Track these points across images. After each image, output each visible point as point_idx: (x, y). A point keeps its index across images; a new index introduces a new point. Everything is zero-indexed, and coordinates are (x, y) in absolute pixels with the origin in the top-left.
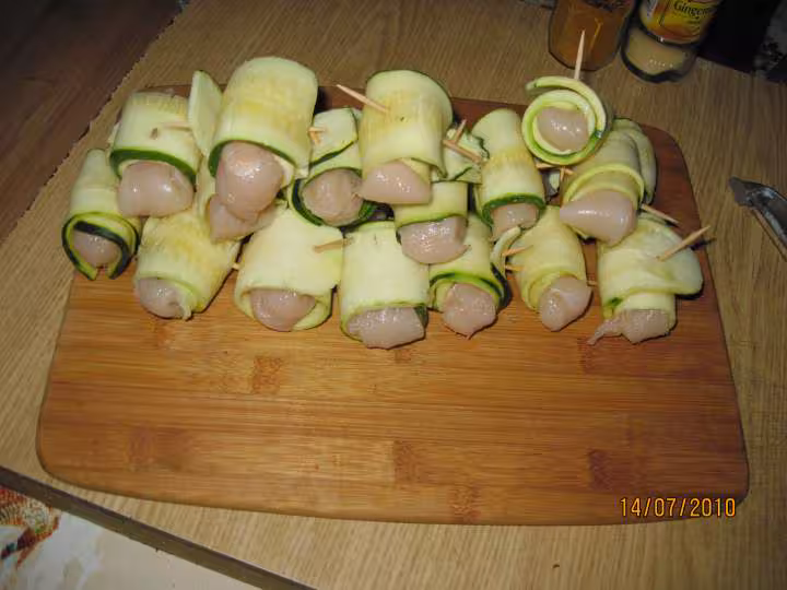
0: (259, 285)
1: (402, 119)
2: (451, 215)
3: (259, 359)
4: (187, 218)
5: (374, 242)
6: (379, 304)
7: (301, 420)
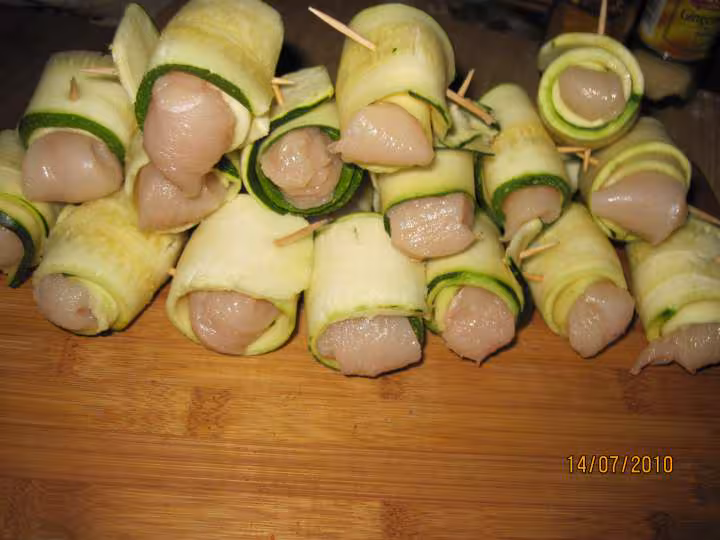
0: (200, 284)
1: (395, 50)
2: (456, 191)
3: (198, 393)
4: (111, 204)
5: (354, 235)
6: (363, 308)
7: (252, 473)
